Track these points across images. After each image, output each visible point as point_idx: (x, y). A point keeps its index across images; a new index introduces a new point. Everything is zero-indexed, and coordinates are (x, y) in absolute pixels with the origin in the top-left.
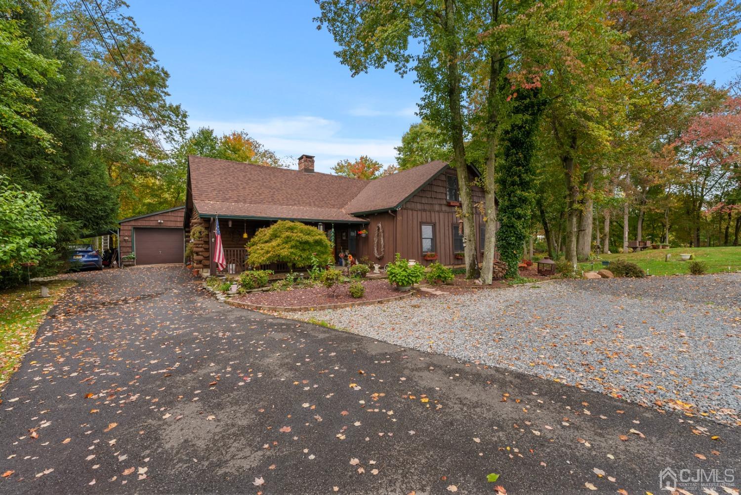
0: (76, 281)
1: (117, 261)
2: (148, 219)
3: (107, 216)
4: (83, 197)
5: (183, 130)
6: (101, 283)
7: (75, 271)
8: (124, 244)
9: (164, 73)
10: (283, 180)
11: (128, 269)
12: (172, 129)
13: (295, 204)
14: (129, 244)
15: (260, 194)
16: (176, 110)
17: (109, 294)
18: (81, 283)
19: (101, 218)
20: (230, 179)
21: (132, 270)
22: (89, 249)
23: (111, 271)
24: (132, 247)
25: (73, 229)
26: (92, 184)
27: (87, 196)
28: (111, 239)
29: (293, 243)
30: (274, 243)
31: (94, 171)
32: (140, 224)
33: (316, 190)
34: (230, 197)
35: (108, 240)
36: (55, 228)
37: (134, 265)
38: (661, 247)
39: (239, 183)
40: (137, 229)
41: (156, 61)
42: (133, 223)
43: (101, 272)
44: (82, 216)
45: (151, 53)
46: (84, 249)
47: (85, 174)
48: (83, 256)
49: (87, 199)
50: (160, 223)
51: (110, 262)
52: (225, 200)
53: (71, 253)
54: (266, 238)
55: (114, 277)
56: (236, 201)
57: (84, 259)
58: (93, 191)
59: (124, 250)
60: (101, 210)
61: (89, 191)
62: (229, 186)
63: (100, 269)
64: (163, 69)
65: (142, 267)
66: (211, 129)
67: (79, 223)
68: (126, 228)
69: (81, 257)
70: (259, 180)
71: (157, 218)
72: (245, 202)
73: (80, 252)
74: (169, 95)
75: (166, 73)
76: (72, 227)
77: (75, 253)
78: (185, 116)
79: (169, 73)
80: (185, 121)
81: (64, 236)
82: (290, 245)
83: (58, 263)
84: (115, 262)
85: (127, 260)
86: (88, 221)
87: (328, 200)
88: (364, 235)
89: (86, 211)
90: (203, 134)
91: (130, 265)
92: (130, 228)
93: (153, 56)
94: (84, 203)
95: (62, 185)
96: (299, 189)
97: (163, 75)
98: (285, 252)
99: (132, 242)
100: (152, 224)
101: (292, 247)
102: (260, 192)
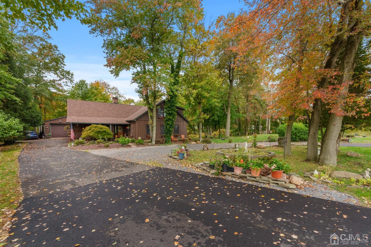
0: (28, 143)
1: (44, 136)
2: (55, 120)
3: (38, 121)
4: (30, 116)
5: (71, 81)
6: (37, 143)
7: (28, 140)
8: (47, 130)
9: (63, 56)
10: (104, 107)
11: (48, 139)
12: (67, 81)
13: (107, 117)
14: (49, 130)
15: (93, 113)
16: (68, 73)
17: (38, 146)
18: (30, 143)
19: (36, 122)
20: (82, 108)
21: (49, 139)
22: (33, 132)
23: (41, 140)
24: (49, 131)
25: (27, 126)
26: (33, 112)
27: (31, 116)
28: (43, 127)
29: (95, 132)
30: (89, 131)
31: (33, 107)
32: (52, 122)
33: (117, 111)
34: (81, 115)
35: (42, 128)
36: (22, 127)
37: (51, 138)
38: (260, 134)
39: (86, 109)
40: (52, 124)
41: (59, 51)
42: (50, 122)
43: (38, 140)
44: (30, 122)
45: (57, 48)
46: (31, 132)
47: (30, 108)
48: (31, 134)
49: (31, 117)
50: (60, 122)
51: (42, 137)
52: (79, 116)
53: (27, 133)
54: (87, 130)
55: (42, 142)
56: (83, 116)
57: (31, 135)
58: (33, 114)
59: (47, 132)
60: (36, 120)
61: (32, 114)
62: (81, 110)
63: (37, 139)
64: (62, 54)
65: (53, 138)
66: (84, 80)
67: (29, 124)
68: (47, 124)
69: (30, 135)
70: (94, 108)
71: (59, 120)
72: (87, 116)
73: (30, 133)
74: (65, 65)
75: (64, 56)
76: (27, 125)
77: (28, 133)
78: (72, 75)
79: (65, 56)
80: (73, 77)
81: (25, 128)
82: (93, 132)
83: (23, 137)
84: (43, 137)
85: (48, 136)
86: (32, 123)
87: (121, 115)
88: (128, 129)
89: (31, 120)
90: (81, 82)
91: (49, 138)
92: (49, 124)
93: (58, 49)
94: (30, 118)
95: (23, 113)
96: (110, 111)
97: (62, 57)
98: (91, 134)
99: (50, 129)
100: (57, 122)
101: (94, 133)
102: (93, 112)
